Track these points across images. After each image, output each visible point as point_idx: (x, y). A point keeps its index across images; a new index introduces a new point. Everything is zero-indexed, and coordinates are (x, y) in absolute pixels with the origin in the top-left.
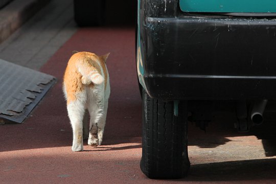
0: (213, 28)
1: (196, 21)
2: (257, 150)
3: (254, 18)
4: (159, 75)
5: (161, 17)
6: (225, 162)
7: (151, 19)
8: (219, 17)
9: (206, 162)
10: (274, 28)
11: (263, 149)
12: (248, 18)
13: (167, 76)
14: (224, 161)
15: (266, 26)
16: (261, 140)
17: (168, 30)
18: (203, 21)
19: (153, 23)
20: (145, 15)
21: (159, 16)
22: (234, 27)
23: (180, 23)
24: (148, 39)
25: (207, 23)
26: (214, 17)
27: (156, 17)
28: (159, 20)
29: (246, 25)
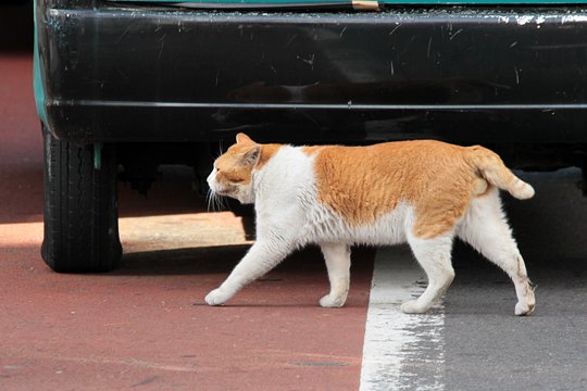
0: (155, 26)
1: (127, 15)
2: (233, 233)
3: (219, 10)
4: (68, 102)
5: (71, 9)
6: (179, 250)
7: (56, 12)
8: (164, 9)
9: (150, 248)
10: (250, 26)
11: (242, 231)
12: (209, 10)
13: (83, 103)
14: (177, 247)
15: (238, 24)
16: (239, 219)
17: (83, 30)
18: (139, 14)
19: (59, 18)
20: (46, 5)
21: (68, 7)
22: (188, 25)
23: (103, 19)
24: (51, 43)
25: (145, 18)
26: (157, 9)
27: (63, 8)
28: (68, 13)
29: (206, 23)
